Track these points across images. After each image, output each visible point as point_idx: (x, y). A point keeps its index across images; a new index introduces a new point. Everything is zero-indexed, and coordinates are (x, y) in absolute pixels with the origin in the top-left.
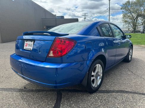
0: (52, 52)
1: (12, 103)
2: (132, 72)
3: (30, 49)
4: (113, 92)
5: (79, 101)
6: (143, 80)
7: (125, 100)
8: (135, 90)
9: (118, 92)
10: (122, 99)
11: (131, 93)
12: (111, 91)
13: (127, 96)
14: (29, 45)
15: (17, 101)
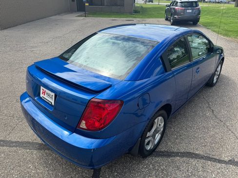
0: (84, 122)
1: (33, 172)
2: (213, 111)
3: (50, 103)
4: (177, 154)
5: (125, 173)
6: (226, 129)
7: (192, 173)
8: (209, 152)
9: (183, 156)
10: (188, 171)
11: (202, 157)
12: (173, 152)
13: (196, 165)
14: (49, 95)
15: (40, 170)
